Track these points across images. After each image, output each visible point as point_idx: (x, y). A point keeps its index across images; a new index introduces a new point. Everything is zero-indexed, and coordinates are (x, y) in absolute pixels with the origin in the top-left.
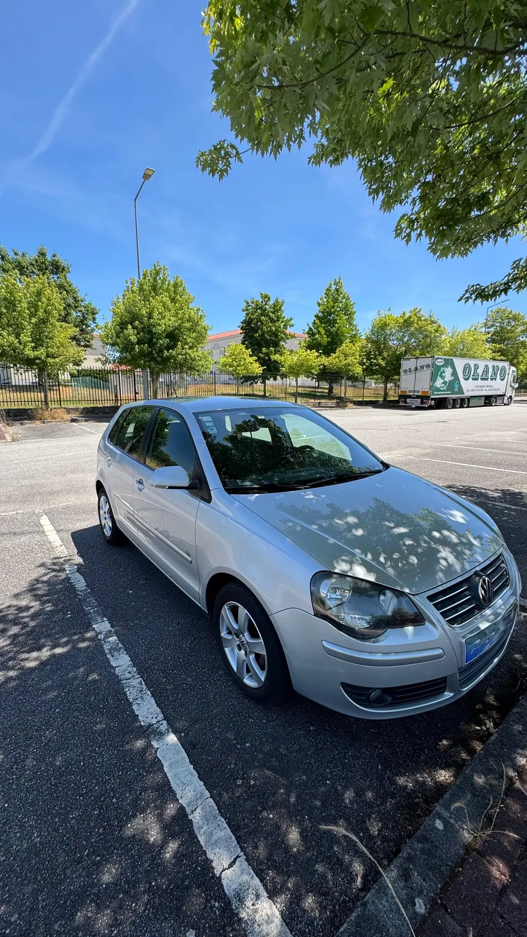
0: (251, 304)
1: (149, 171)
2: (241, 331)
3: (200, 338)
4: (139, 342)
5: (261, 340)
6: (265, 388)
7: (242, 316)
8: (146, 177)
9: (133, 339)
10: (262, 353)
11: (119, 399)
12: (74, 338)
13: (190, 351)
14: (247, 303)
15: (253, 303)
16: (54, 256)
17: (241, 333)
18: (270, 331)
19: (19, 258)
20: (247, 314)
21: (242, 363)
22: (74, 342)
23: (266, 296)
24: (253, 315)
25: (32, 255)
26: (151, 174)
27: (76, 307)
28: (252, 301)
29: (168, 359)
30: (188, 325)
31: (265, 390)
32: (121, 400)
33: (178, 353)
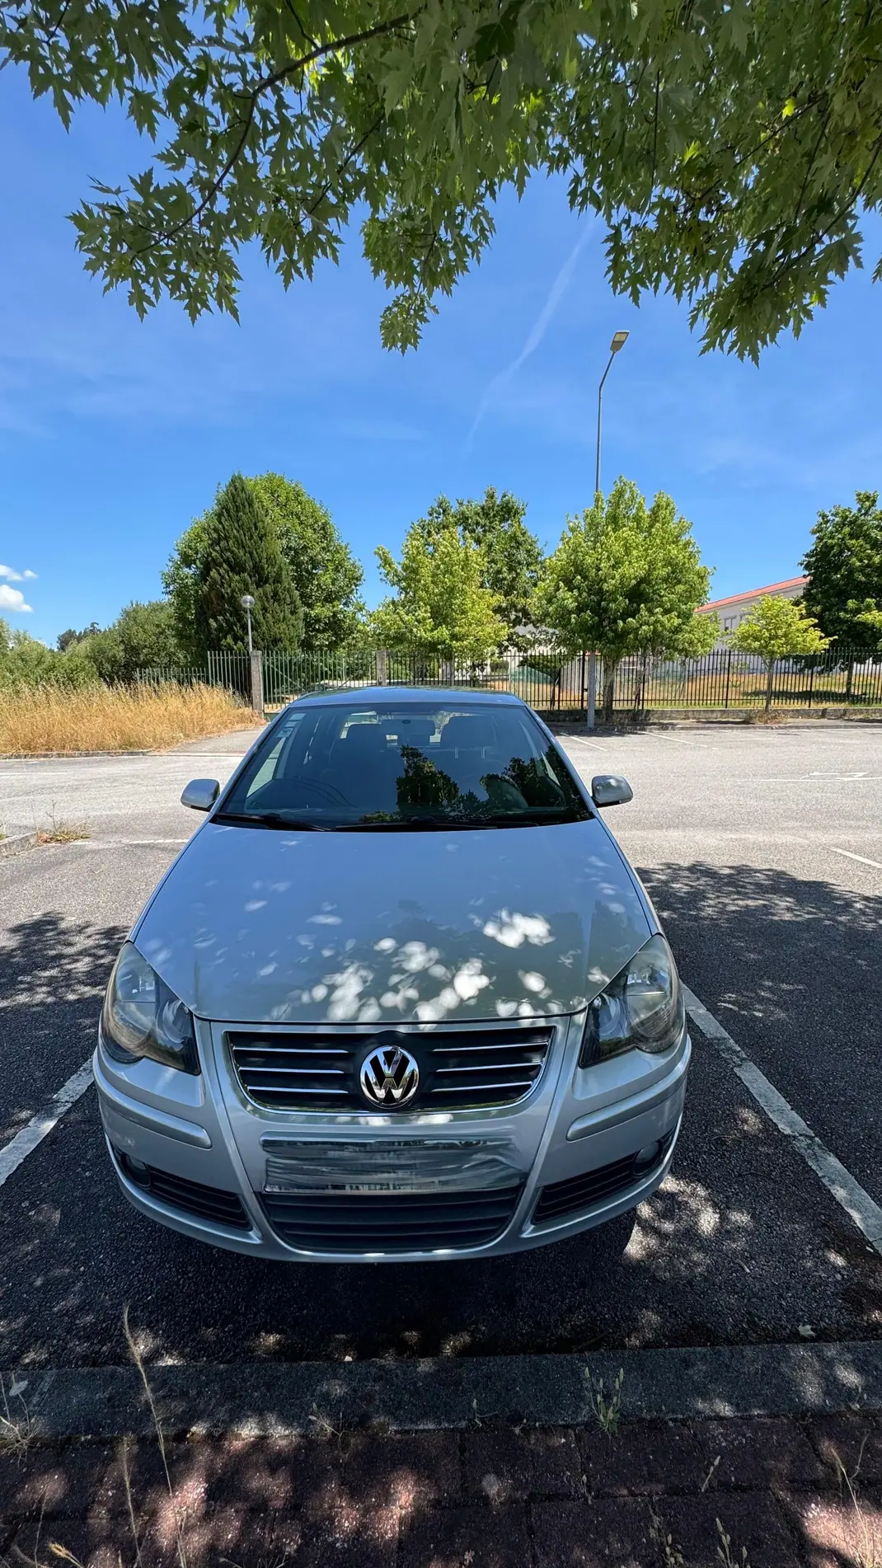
0: (831, 518)
1: (618, 336)
2: (807, 573)
3: (694, 594)
4: (580, 609)
5: (846, 585)
6: (849, 678)
7: (810, 543)
8: (617, 345)
9: (571, 604)
10: (846, 611)
11: (556, 698)
12: (498, 610)
13: (664, 619)
14: (824, 516)
15: (836, 515)
16: (504, 496)
17: (805, 576)
18: (868, 566)
19: (464, 508)
20: (820, 539)
21: (780, 633)
22: (498, 617)
23: (868, 498)
24: (832, 538)
25: (480, 500)
26: (623, 339)
27: (528, 565)
28: (833, 511)
29: (625, 633)
30: (663, 572)
31: (849, 683)
32: (559, 701)
33: (644, 622)
